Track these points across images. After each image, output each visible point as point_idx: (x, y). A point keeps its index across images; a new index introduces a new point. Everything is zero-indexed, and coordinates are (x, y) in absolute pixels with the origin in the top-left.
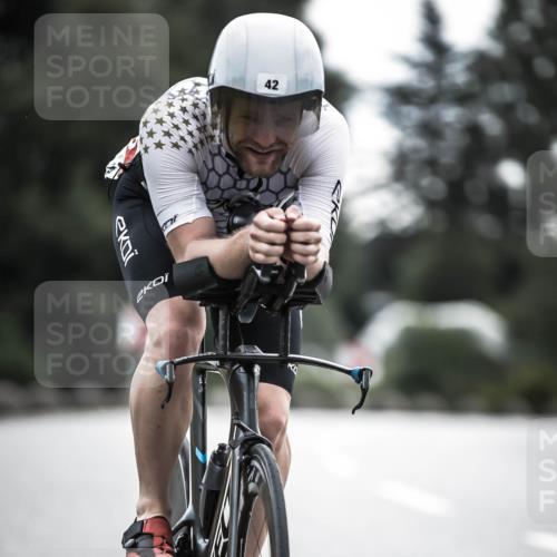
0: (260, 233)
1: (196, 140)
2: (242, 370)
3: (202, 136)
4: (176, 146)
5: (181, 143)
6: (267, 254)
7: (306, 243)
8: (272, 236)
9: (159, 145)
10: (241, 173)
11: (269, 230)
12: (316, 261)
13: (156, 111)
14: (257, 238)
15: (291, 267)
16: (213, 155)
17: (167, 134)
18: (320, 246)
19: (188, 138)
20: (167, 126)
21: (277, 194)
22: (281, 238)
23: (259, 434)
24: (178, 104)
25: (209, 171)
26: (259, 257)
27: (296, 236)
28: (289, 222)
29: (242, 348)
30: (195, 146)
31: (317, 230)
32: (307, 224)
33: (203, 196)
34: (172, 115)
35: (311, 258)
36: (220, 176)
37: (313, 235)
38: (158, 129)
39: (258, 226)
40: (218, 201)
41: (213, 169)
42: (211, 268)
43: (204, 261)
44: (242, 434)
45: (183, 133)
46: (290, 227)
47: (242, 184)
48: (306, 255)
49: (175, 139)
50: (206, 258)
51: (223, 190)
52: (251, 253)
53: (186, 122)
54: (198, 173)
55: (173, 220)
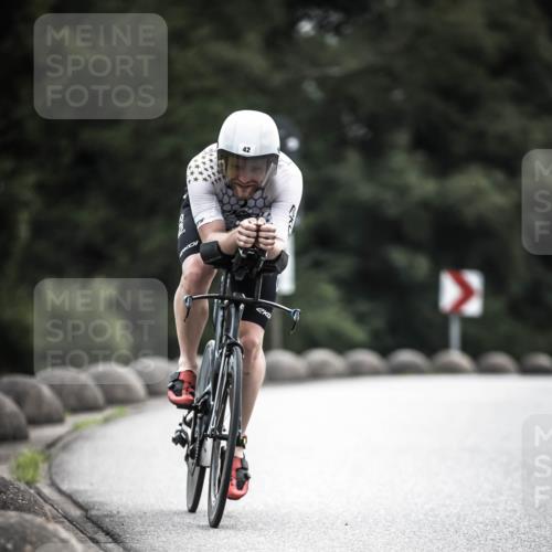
0: (243, 230)
3: (220, 175)
4: (205, 179)
5: (208, 178)
6: (245, 242)
7: (267, 238)
8: (249, 232)
9: (196, 179)
11: (247, 229)
13: (196, 161)
17: (201, 173)
18: (275, 240)
19: (212, 176)
20: (201, 169)
21: (261, 209)
24: (208, 157)
25: (224, 195)
26: (242, 244)
27: (262, 234)
28: (259, 226)
30: (216, 181)
31: (275, 231)
32: (268, 228)
34: (204, 163)
35: (270, 247)
37: (271, 234)
38: (196, 171)
39: (242, 226)
41: (226, 194)
42: (219, 247)
43: (215, 244)
46: (258, 229)
48: (267, 245)
49: (205, 175)
51: (232, 206)
52: (238, 241)
53: (212, 167)
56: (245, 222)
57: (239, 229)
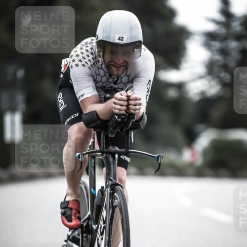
0: (117, 101)
1: (92, 63)
2: (110, 156)
3: (94, 61)
4: (84, 65)
5: (86, 64)
6: (120, 110)
7: (135, 105)
8: (121, 102)
9: (77, 65)
10: (110, 75)
11: (120, 100)
12: (139, 112)
13: (76, 51)
14: (116, 103)
15: (129, 115)
16: (99, 69)
17: (80, 61)
18: (141, 106)
19: (88, 62)
20: (80, 58)
21: (125, 84)
22: (125, 103)
23: (118, 182)
24: (85, 48)
25: (97, 75)
26: (117, 111)
27: (131, 102)
28: (128, 97)
29: (111, 147)
30: (91, 66)
31: (140, 100)
32: (136, 97)
33: (94, 86)
34: (82, 53)
35: (138, 111)
36: (102, 77)
37: (138, 102)
39: (116, 98)
40: (101, 87)
41: (99, 74)
43: (95, 113)
44: (110, 182)
45: (87, 60)
46: (129, 99)
47: (111, 80)
48: (135, 110)
49: (83, 63)
50: (95, 112)
51: (103, 83)
52: (113, 109)
53: (88, 56)
54: (92, 76)
55: (82, 96)
56: (118, 95)
57: (114, 100)
